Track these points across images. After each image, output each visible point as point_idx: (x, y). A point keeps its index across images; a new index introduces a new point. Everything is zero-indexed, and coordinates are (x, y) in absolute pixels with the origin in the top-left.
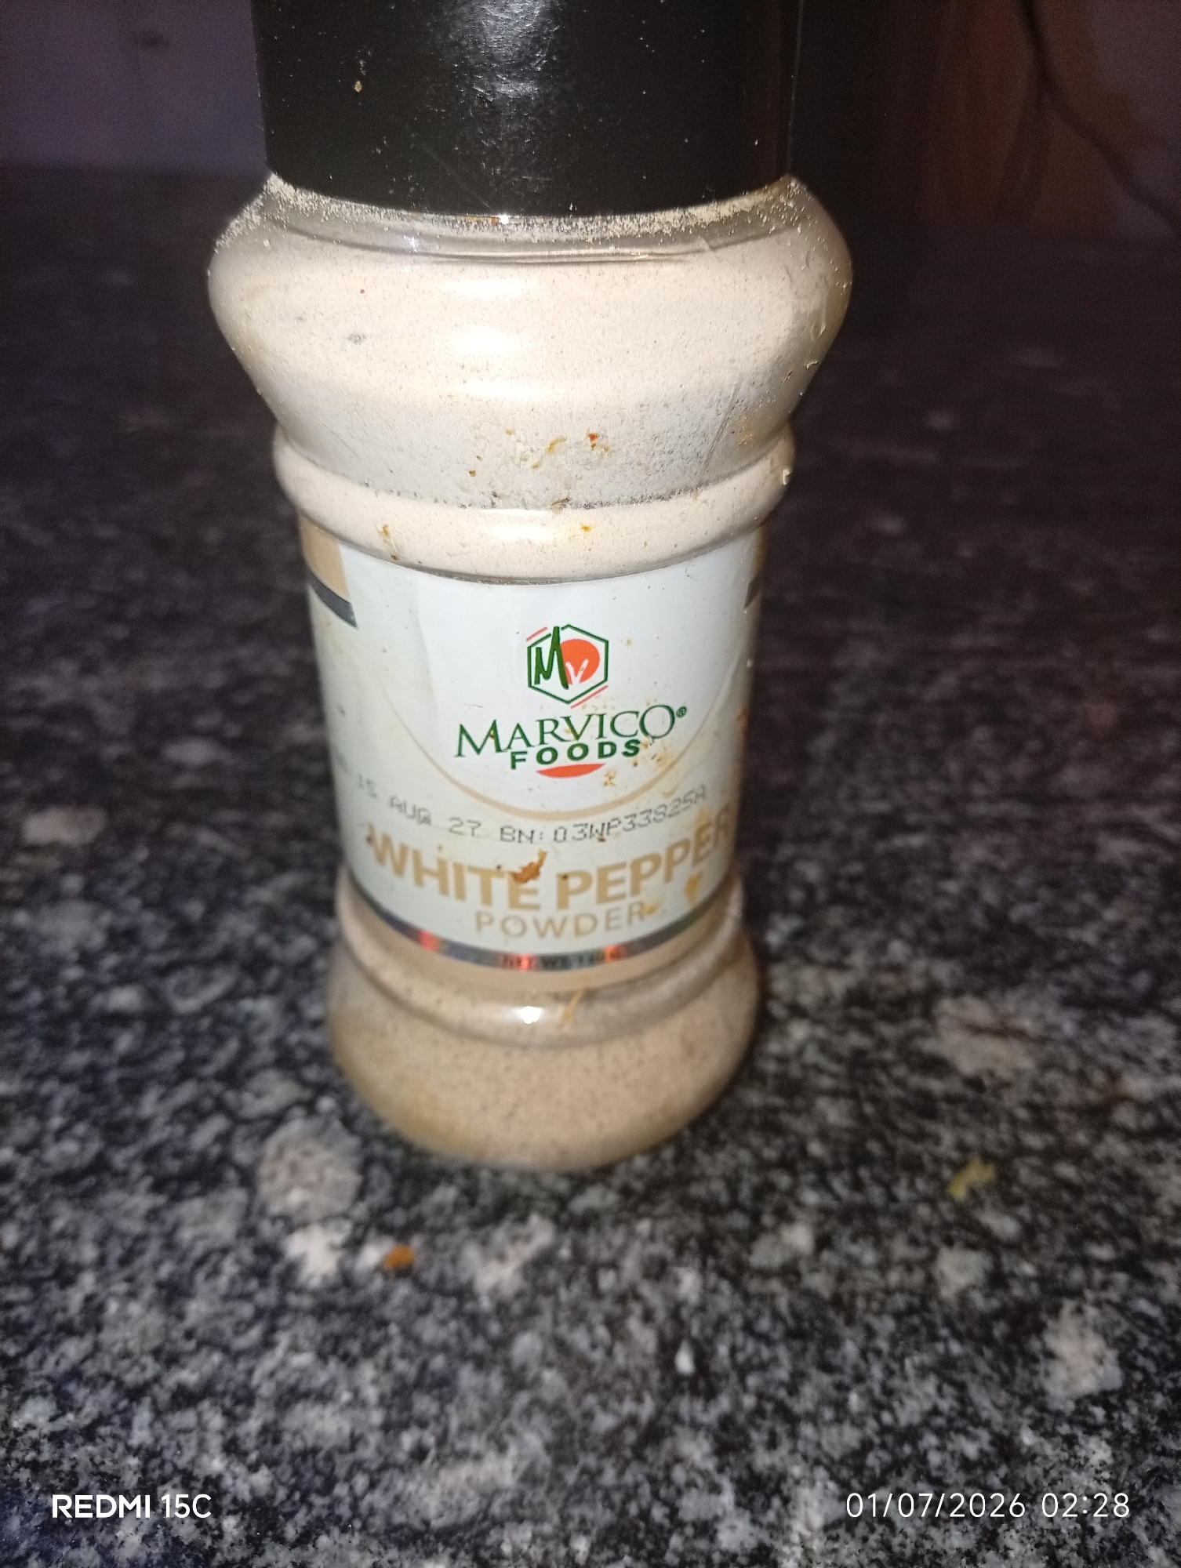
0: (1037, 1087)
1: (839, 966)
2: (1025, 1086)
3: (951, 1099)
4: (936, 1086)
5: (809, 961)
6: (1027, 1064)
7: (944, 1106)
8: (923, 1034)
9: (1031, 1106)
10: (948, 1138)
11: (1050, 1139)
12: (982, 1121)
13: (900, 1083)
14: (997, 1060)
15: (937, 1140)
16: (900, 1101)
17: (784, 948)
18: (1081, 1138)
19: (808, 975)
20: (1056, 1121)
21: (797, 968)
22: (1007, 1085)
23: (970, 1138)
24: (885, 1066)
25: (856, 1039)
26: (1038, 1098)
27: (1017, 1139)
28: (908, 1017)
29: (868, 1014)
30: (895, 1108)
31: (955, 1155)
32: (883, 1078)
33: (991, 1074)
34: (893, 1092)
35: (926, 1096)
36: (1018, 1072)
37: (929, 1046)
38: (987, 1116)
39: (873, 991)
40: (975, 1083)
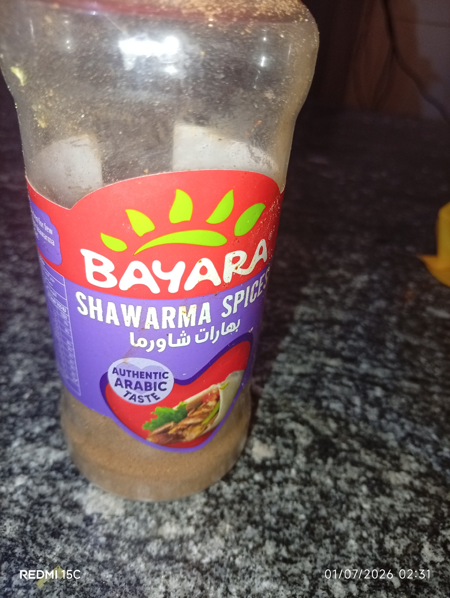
0: (118, 526)
1: (59, 448)
2: (112, 525)
3: (71, 527)
4: (69, 519)
5: (47, 443)
6: (120, 512)
7: (66, 531)
8: (78, 489)
9: (109, 536)
10: (58, 550)
11: (109, 556)
12: (80, 542)
13: (51, 515)
14: (107, 508)
15: (53, 549)
16: (46, 525)
17: (39, 435)
18: (124, 557)
19: (42, 451)
20: (117, 546)
21: (39, 447)
22: (104, 522)
23: (69, 551)
24: (50, 505)
25: (45, 489)
26: (115, 532)
27: (92, 554)
28: (76, 480)
29: (59, 476)
30: (42, 528)
31: (55, 560)
32: (45, 513)
33: (100, 515)
34: (46, 520)
35: (61, 525)
36: (113, 516)
37: (77, 496)
38: (84, 540)
39: (67, 463)
40: (88, 520)
